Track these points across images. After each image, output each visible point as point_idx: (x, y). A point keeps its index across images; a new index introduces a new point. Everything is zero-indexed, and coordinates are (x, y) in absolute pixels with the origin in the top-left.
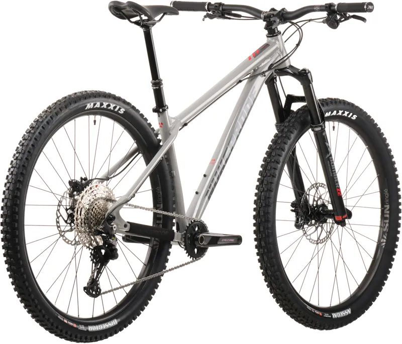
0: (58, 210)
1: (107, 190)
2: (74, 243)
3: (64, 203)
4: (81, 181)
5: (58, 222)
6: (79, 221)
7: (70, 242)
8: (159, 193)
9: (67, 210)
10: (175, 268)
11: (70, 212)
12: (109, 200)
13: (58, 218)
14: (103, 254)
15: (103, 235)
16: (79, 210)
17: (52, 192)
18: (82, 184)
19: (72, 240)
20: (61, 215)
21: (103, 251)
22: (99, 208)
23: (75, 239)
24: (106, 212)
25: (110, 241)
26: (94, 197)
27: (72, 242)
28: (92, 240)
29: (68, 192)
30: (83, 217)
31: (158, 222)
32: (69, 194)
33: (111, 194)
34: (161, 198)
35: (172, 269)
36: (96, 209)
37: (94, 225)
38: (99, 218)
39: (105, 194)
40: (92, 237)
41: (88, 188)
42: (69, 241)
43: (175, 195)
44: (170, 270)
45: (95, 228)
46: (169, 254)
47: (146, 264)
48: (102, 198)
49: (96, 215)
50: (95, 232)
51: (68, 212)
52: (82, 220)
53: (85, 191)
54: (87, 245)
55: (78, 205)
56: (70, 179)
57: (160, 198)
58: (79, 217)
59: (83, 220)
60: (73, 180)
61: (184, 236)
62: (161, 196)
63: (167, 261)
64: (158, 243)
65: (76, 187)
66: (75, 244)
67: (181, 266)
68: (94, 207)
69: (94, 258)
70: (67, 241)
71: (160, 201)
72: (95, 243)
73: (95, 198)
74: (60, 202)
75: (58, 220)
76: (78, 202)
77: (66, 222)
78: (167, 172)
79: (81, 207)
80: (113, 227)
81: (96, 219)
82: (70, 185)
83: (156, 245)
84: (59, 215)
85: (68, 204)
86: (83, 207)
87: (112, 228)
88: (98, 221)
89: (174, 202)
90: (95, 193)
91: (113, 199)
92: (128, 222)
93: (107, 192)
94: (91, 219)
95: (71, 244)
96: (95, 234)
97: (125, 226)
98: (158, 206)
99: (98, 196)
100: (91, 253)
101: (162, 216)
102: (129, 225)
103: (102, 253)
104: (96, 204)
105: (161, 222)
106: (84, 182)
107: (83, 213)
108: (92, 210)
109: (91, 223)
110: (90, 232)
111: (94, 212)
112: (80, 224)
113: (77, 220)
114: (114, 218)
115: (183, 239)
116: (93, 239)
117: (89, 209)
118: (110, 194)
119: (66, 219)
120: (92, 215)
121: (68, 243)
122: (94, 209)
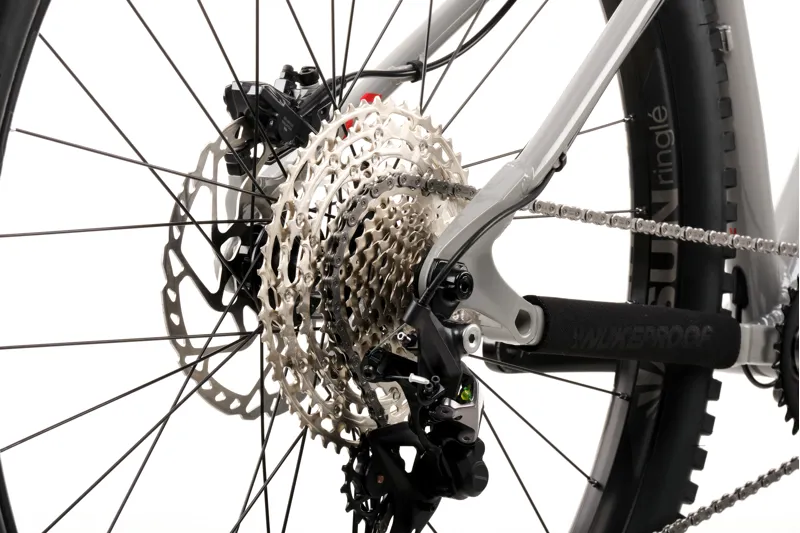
0: (174, 245)
1: (423, 134)
2: (255, 403)
3: (201, 209)
4: (289, 89)
5: (172, 307)
6: (285, 306)
7: (235, 404)
8: (663, 139)
9: (217, 240)
10: (740, 494)
11: (233, 247)
12: (435, 186)
13: (173, 283)
14: (409, 468)
15: (413, 378)
16: (286, 246)
17: (144, 163)
18: (293, 103)
19: (245, 392)
20: (188, 271)
21: (408, 455)
22: (386, 232)
23: (261, 385)
24: (425, 254)
25: (449, 409)
26: (360, 175)
27: (245, 400)
28: (351, 398)
29: (223, 146)
30: (304, 283)
31: (656, 275)
32: (228, 158)
33: (445, 157)
34: (673, 163)
35: (727, 502)
36: (369, 237)
37: (365, 325)
38: (390, 286)
39: (416, 155)
40: (352, 384)
41: (329, 129)
42: (231, 396)
43: (731, 142)
44: (718, 507)
45: (367, 337)
46: (707, 425)
47: (604, 483)
48: (400, 181)
49: (371, 272)
50: (368, 360)
51: (224, 248)
52: (298, 299)
53: (311, 147)
54: (327, 425)
55: (276, 220)
56: (230, 81)
57: (666, 158)
58: (286, 283)
59: (306, 301)
60: (248, 85)
61: (775, 339)
62: (672, 152)
63: (698, 459)
64: (659, 380)
65: (265, 120)
66: (262, 410)
67: (763, 482)
68: (359, 232)
69: (363, 492)
70: (220, 397)
71: (667, 176)
72: (366, 412)
73: (364, 180)
74: (183, 202)
75: (172, 296)
76: (277, 208)
77: (214, 300)
78: (701, 35)
79: (296, 231)
80: (466, 332)
81: (371, 293)
82: (231, 109)
83: (651, 388)
84: (177, 268)
85: (222, 215)
86: (306, 230)
87: (459, 339)
88: (382, 301)
89: (732, 178)
90: (366, 157)
91: (454, 179)
92: (533, 299)
93: (424, 145)
94: (347, 291)
95: (241, 411)
96: (368, 374)
97: (522, 321)
98: (657, 197)
99: (380, 170)
100: (347, 469)
101: (674, 249)
102: (536, 313)
103: (401, 463)
104: (371, 214)
105: (672, 275)
106: (300, 91)
107: (303, 263)
108: (353, 246)
109: (349, 312)
110: (341, 360)
111: (362, 257)
112: (290, 320)
113: (273, 300)
114: (465, 286)
115: (773, 353)
116: (358, 392)
117: (334, 244)
118: (438, 153)
119: (213, 288)
120: (349, 269)
121: (224, 407)
122: (361, 241)
